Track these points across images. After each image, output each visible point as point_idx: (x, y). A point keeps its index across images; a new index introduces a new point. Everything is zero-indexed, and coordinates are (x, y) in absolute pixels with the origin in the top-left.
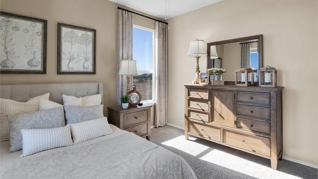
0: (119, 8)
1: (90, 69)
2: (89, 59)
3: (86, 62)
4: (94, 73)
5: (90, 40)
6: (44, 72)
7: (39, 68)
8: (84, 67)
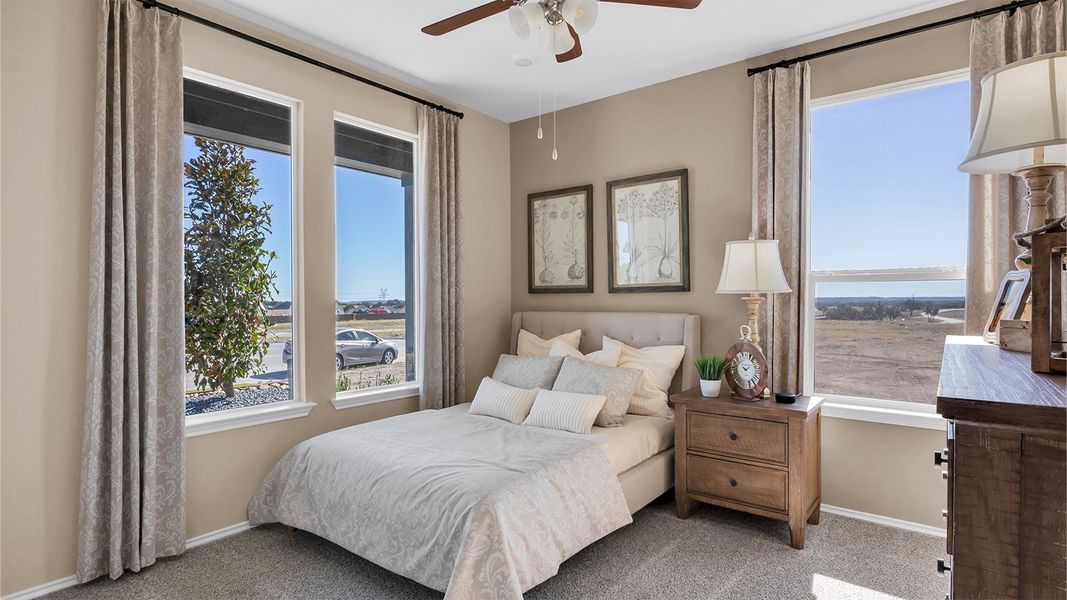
0: (751, 72)
1: (676, 279)
2: (672, 251)
3: (665, 261)
4: (685, 287)
5: (672, 200)
6: (590, 288)
7: (583, 282)
8: (660, 273)
